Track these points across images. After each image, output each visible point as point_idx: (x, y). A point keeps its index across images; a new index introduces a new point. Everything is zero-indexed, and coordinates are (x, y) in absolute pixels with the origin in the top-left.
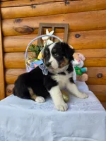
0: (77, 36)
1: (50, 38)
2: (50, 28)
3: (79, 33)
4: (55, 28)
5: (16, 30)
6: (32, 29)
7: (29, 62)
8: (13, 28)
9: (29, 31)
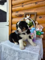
0: (40, 17)
4: (31, 14)
6: (22, 15)
9: (21, 16)
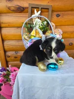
0: (58, 16)
1: (38, 18)
2: (37, 8)
3: (59, 13)
4: (41, 8)
5: (9, 8)
6: (23, 8)
7: (26, 37)
8: (7, 6)
9: (21, 10)
